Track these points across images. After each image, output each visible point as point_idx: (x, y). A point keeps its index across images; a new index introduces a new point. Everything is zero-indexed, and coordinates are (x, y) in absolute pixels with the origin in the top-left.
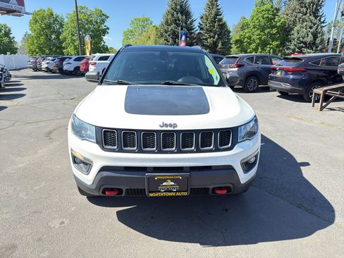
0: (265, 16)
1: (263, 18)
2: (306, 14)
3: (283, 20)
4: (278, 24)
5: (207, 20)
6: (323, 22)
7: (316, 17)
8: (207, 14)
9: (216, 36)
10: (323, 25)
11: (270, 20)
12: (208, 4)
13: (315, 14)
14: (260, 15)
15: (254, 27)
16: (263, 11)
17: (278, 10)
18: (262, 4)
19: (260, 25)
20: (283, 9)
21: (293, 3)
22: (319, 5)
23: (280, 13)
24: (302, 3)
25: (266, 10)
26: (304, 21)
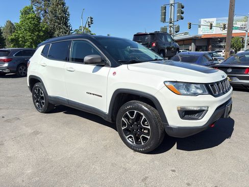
0: (33, 22)
1: (31, 23)
2: (60, 24)
3: (46, 26)
4: (43, 29)
6: (71, 30)
7: (67, 27)
10: (71, 32)
11: (36, 25)
13: (66, 24)
14: (27, 21)
15: (26, 30)
16: (29, 18)
17: (40, 19)
18: (26, 12)
19: (30, 29)
20: (42, 18)
21: (49, 16)
22: (67, 19)
23: (41, 21)
24: (55, 16)
25: (32, 18)
26: (60, 28)
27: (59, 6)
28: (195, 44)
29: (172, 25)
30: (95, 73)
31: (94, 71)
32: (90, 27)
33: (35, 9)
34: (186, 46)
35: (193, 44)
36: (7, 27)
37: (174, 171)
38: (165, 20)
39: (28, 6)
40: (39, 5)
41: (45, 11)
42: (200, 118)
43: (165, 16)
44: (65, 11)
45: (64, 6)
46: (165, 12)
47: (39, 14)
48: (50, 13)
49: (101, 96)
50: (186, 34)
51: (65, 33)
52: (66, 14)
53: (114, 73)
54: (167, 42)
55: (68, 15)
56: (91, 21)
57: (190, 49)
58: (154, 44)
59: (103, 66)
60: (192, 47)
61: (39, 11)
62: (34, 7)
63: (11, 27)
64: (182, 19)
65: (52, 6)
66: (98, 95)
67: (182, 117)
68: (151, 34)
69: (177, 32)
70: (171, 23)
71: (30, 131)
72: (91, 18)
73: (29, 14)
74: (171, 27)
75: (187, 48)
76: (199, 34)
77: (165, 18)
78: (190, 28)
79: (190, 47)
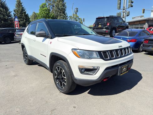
0: (46, 12)
1: (45, 13)
2: (61, 13)
3: (53, 15)
4: (51, 16)
5: (18, 12)
6: (67, 16)
7: (65, 14)
8: (18, 9)
9: (24, 20)
10: (67, 17)
11: (48, 14)
12: (17, 5)
13: (64, 13)
14: (43, 12)
15: (42, 17)
16: (44, 10)
17: (50, 10)
18: (43, 7)
19: (44, 16)
20: (51, 10)
21: (55, 8)
22: (65, 10)
23: (51, 12)
24: (58, 8)
25: (45, 10)
26: (61, 15)
27: (61, 2)
28: (148, 24)
29: (124, 11)
30: (43, 42)
31: (43, 41)
32: (76, 14)
33: (47, 4)
34: (141, 25)
35: (146, 23)
36: (33, 15)
37: (75, 107)
38: (120, 8)
39: (44, 3)
40: (50, 2)
41: (53, 5)
42: (94, 74)
43: (120, 5)
44: (64, 5)
45: (63, 2)
46: (120, 3)
47: (49, 7)
48: (56, 7)
49: (46, 57)
50: (141, 17)
51: (64, 18)
52: (64, 7)
53: (51, 43)
54: (118, 23)
55: (66, 7)
56: (77, 10)
57: (144, 27)
58: (108, 24)
59: (47, 38)
60: (146, 26)
61: (50, 6)
62: (47, 3)
63: (35, 16)
64: (132, 6)
65: (57, 2)
66: (44, 56)
67: (81, 72)
68: (106, 17)
69: (128, 16)
70: (124, 10)
71: (13, 74)
72: (77, 9)
73: (44, 7)
74: (124, 12)
75: (142, 27)
76: (151, 16)
77: (120, 7)
78: (144, 13)
79: (144, 26)
